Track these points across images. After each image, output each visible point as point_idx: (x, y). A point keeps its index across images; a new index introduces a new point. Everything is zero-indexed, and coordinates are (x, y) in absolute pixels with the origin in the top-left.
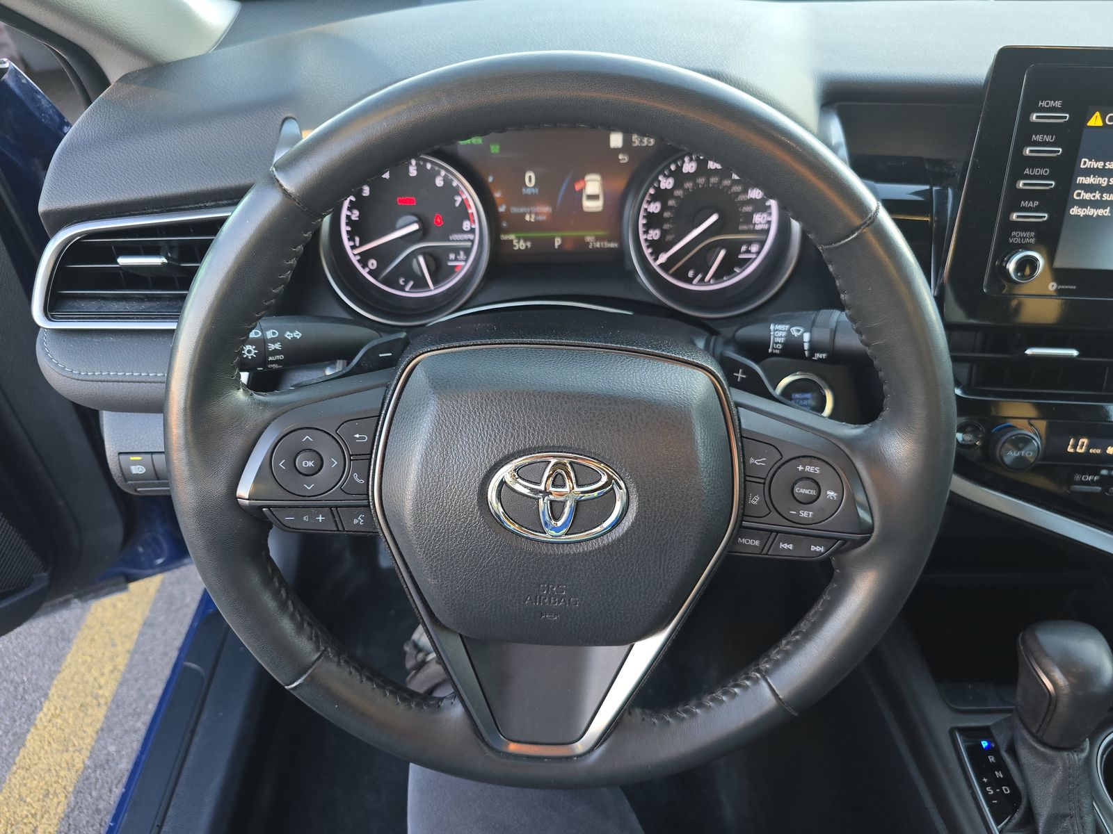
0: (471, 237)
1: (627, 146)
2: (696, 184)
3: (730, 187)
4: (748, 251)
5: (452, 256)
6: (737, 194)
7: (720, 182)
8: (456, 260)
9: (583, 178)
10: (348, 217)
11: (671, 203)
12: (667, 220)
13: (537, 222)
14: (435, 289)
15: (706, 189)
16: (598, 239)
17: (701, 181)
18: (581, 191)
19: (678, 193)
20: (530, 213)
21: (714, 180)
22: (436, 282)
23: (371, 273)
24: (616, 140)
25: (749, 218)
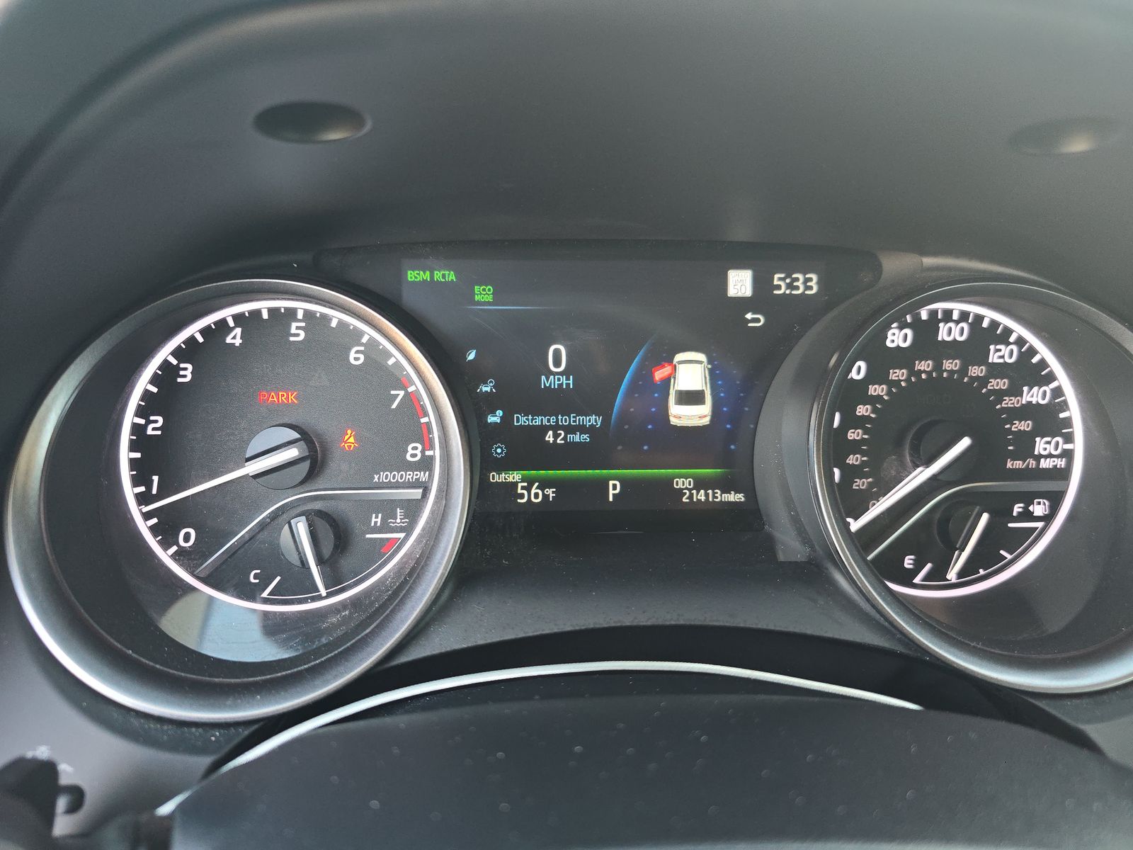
0: (423, 476)
1: (762, 297)
2: (913, 372)
3: (984, 381)
4: (1027, 516)
5: (376, 520)
6: (1000, 394)
7: (963, 371)
8: (385, 528)
9: (670, 361)
10: (137, 429)
11: (862, 410)
12: (855, 447)
13: (569, 445)
14: (329, 595)
15: (936, 383)
16: (700, 484)
17: (924, 366)
18: (667, 382)
19: (876, 390)
20: (555, 428)
21: (950, 365)
22: (335, 581)
23: (180, 556)
24: (740, 283)
25: (1025, 446)
